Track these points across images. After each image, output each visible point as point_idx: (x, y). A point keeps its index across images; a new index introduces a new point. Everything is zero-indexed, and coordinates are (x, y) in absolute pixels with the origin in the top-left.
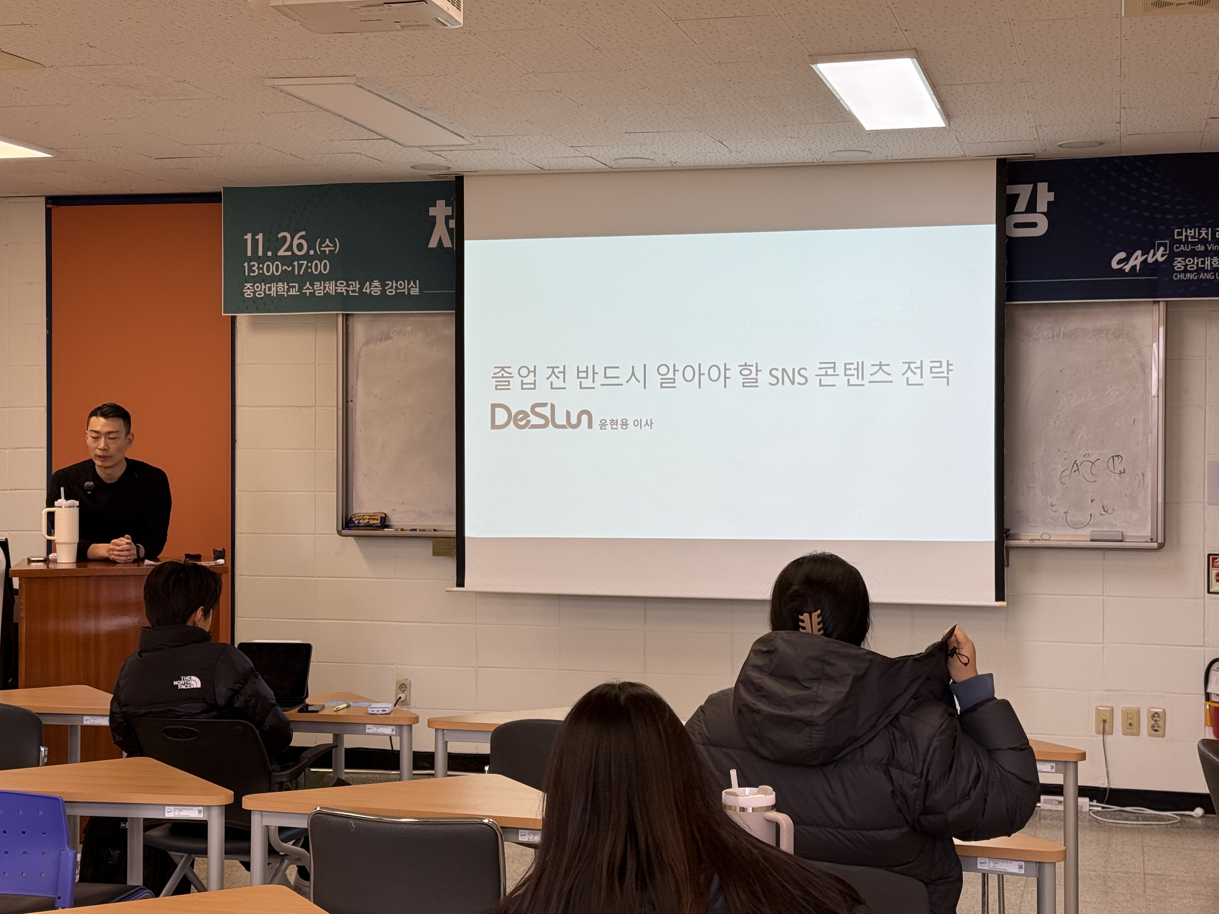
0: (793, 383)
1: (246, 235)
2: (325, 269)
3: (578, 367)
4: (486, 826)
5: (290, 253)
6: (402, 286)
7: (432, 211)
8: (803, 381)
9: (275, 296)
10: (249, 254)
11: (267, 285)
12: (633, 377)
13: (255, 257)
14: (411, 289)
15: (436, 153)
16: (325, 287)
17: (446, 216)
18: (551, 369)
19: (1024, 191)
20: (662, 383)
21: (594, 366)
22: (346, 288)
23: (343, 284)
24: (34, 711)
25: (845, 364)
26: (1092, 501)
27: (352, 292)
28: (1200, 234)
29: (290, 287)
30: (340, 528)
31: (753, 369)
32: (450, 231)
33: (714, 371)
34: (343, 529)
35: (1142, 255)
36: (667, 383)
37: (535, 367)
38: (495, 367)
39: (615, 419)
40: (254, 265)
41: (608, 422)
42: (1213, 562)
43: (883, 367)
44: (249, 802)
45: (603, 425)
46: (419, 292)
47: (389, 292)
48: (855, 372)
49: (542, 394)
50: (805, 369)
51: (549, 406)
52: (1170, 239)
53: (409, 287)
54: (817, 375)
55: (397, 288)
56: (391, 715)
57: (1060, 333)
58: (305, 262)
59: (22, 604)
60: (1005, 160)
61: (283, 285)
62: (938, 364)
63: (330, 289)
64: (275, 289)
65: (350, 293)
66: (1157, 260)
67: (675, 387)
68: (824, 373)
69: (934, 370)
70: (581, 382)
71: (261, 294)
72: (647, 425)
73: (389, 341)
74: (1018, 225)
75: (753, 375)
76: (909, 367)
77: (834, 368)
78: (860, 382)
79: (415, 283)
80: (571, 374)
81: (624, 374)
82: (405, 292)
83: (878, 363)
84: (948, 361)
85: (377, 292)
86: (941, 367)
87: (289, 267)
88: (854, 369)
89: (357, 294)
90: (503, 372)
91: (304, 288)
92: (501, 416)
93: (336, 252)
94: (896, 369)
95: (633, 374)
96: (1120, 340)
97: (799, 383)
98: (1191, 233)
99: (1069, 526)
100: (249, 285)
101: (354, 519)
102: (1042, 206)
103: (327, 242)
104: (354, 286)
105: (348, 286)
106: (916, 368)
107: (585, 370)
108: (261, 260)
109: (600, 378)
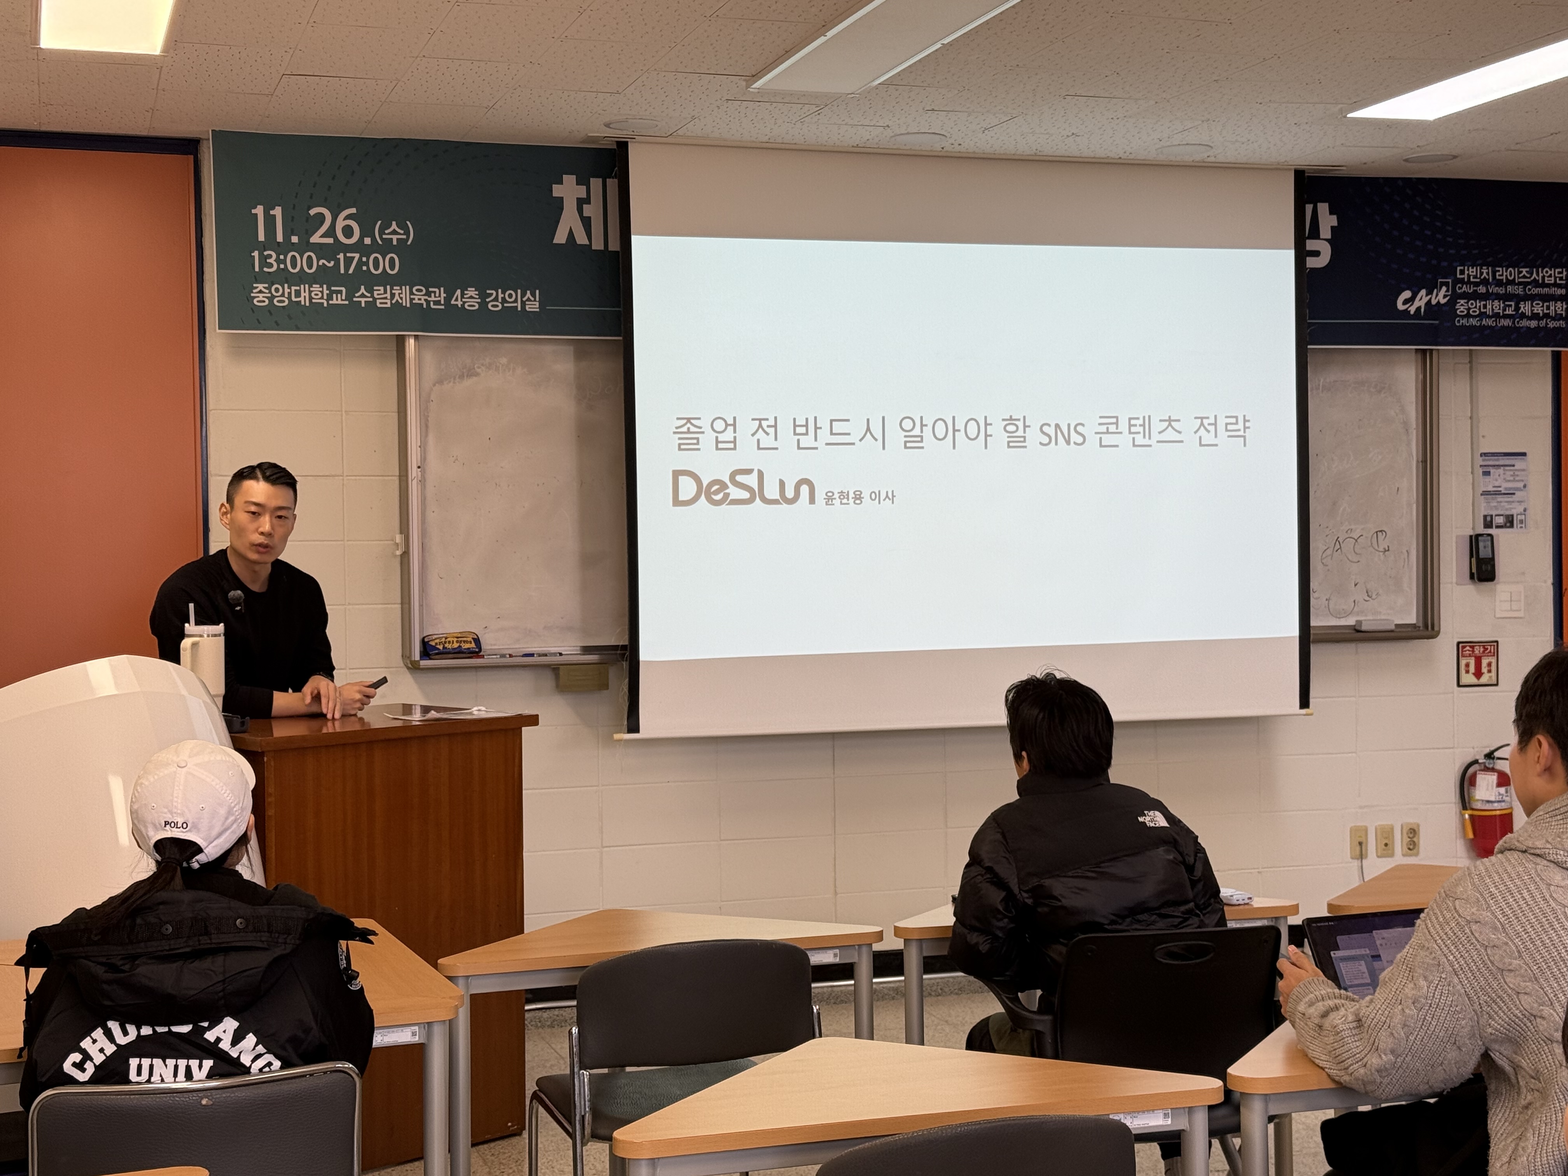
0: (1068, 442)
1: (255, 207)
2: (392, 267)
3: (795, 419)
5: (330, 241)
6: (514, 298)
7: (557, 191)
8: (1080, 440)
9: (307, 304)
10: (261, 237)
11: (293, 288)
12: (868, 433)
13: (271, 242)
14: (527, 303)
16: (393, 296)
17: (578, 199)
18: (758, 422)
20: (906, 442)
21: (816, 418)
22: (426, 297)
23: (421, 291)
25: (1130, 419)
26: (1356, 585)
27: (434, 305)
28: (1482, 274)
29: (332, 293)
31: (1020, 424)
32: (584, 220)
33: (972, 426)
35: (1427, 295)
36: (912, 442)
37: (735, 418)
38: (678, 419)
39: (845, 491)
40: (270, 256)
41: (836, 496)
42: (1462, 651)
43: (1173, 423)
45: (829, 499)
46: (539, 308)
47: (493, 306)
48: (1141, 429)
49: (746, 456)
50: (1083, 425)
51: (755, 473)
52: (1453, 277)
53: (524, 299)
54: (1096, 433)
55: (504, 300)
57: (1319, 385)
58: (357, 256)
60: (1299, 171)
61: (321, 289)
62: (1233, 420)
63: (401, 298)
64: (306, 294)
65: (432, 306)
66: (1438, 302)
67: (922, 448)
68: (1105, 430)
69: (1229, 427)
70: (798, 440)
71: (283, 301)
72: (887, 499)
73: (475, 379)
75: (1020, 433)
76: (1202, 424)
77: (1117, 424)
78: (1146, 441)
79: (533, 295)
80: (786, 428)
81: (856, 429)
82: (517, 307)
83: (1167, 418)
84: (1244, 416)
85: (474, 306)
86: (1237, 423)
87: (329, 263)
88: (1140, 425)
89: (443, 307)
90: (689, 425)
91: (357, 295)
92: (687, 488)
93: (409, 243)
94: (1188, 425)
95: (868, 429)
96: (1383, 395)
97: (1075, 443)
98: (1473, 272)
99: (1332, 615)
100: (261, 287)
101: (433, 643)
102: (1325, 232)
103: (394, 226)
104: (437, 295)
105: (428, 294)
106: (1209, 424)
107: (804, 423)
108: (282, 249)
109: (824, 435)
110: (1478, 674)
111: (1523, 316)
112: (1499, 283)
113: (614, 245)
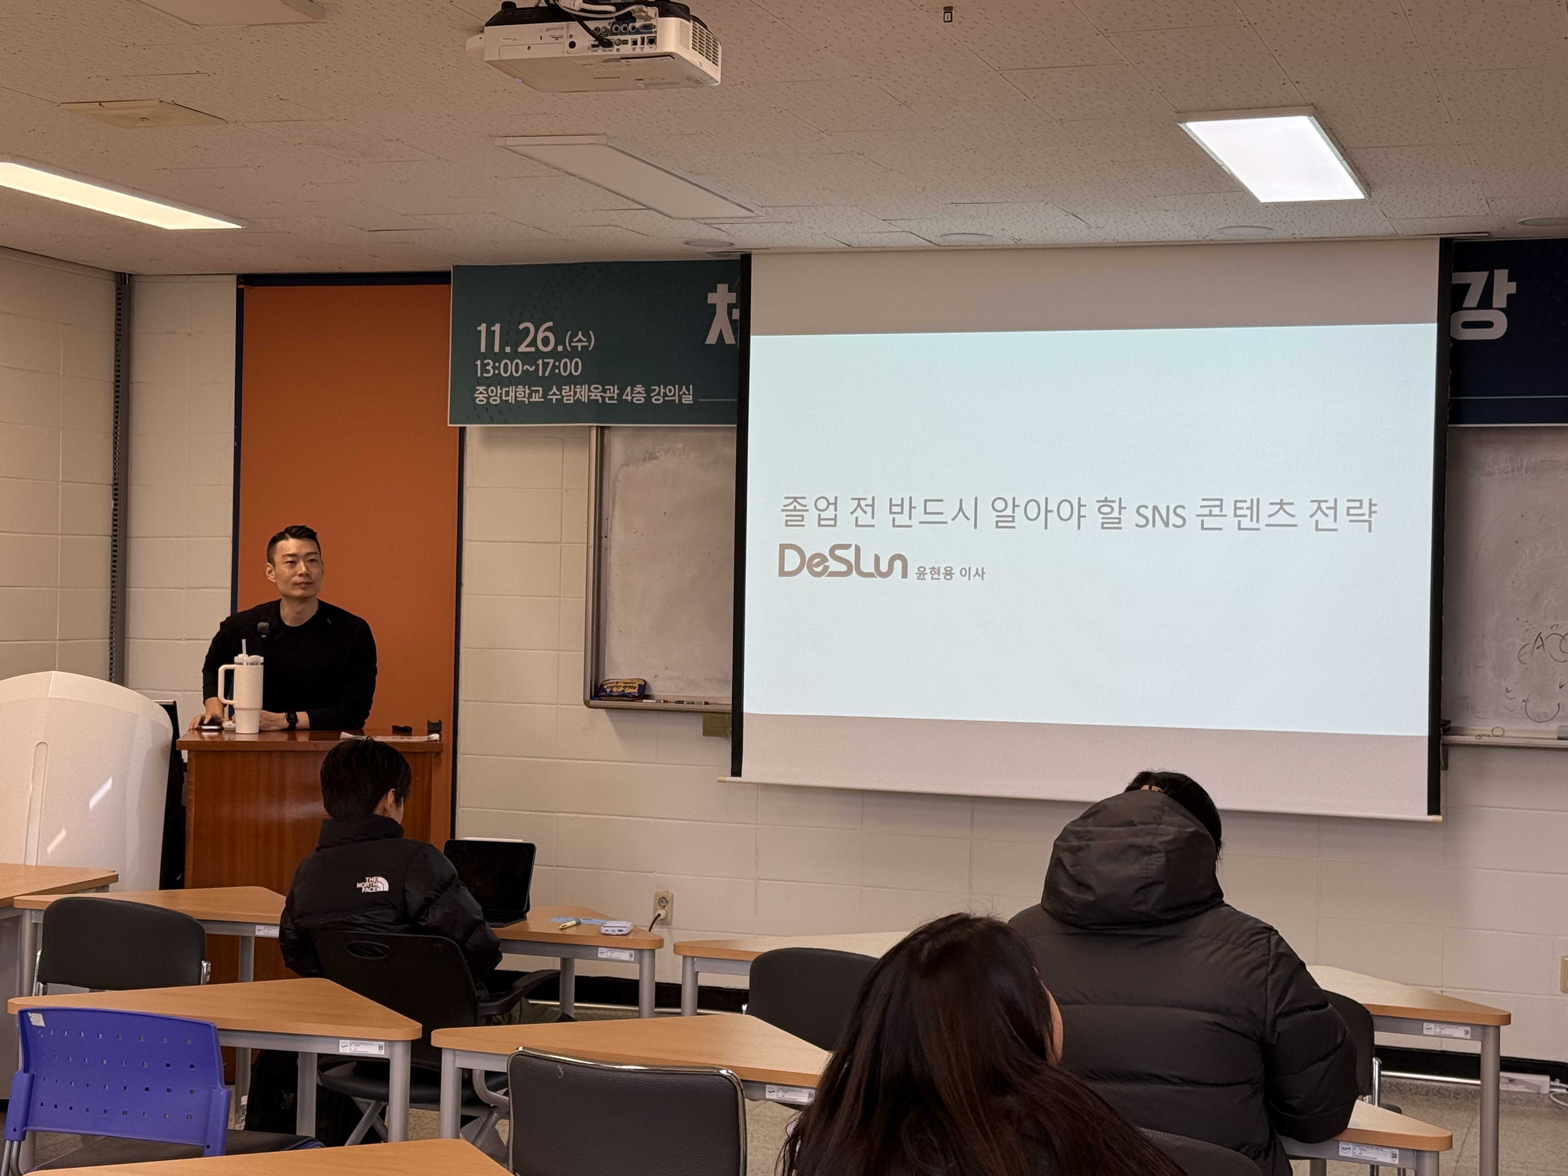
0: (1166, 524)
1: (480, 325)
2: (576, 370)
3: (891, 499)
4: (723, 1078)
5: (533, 349)
6: (672, 393)
7: (712, 298)
8: (1179, 522)
9: (513, 402)
10: (483, 350)
11: (504, 389)
12: (961, 513)
13: (490, 353)
14: (683, 396)
15: (713, 226)
16: (575, 393)
17: (728, 304)
18: (857, 502)
19: (1476, 280)
20: (997, 522)
21: (911, 498)
22: (602, 394)
23: (598, 388)
24: (196, 917)
25: (1236, 502)
26: (1561, 687)
27: (609, 400)
29: (532, 392)
30: (588, 698)
31: (1116, 506)
32: (733, 322)
33: (1065, 507)
34: (591, 698)
36: (1004, 522)
37: (836, 498)
38: (786, 498)
39: (937, 567)
40: (488, 364)
41: (928, 571)
43: (1285, 507)
44: (440, 1038)
45: (921, 574)
46: (693, 400)
47: (656, 400)
48: (1248, 512)
49: (845, 533)
50: (1183, 507)
51: (853, 548)
53: (681, 393)
54: (1198, 516)
55: (665, 395)
56: (630, 937)
57: (1522, 465)
59: (191, 784)
60: (1451, 239)
61: (524, 390)
62: (1357, 504)
63: (581, 395)
64: (513, 394)
65: (607, 401)
67: (1014, 527)
68: (1208, 513)
69: (1352, 511)
70: (894, 519)
71: (496, 400)
72: (977, 576)
73: (655, 461)
74: (1468, 325)
75: (1115, 514)
76: (1319, 508)
77: (1221, 506)
78: (1254, 525)
79: (688, 389)
80: (882, 507)
81: (949, 509)
82: (675, 400)
83: (1279, 501)
84: (1370, 500)
85: (640, 400)
86: (1361, 507)
87: (531, 367)
88: (1247, 508)
89: (615, 402)
90: (795, 504)
91: (550, 393)
92: (792, 560)
93: (590, 349)
94: (1303, 509)
95: (961, 509)
97: (1174, 525)
99: (1530, 718)
100: (481, 389)
101: (605, 687)
102: (1500, 300)
103: (580, 335)
104: (612, 391)
105: (604, 391)
106: (1328, 508)
107: (900, 503)
108: (497, 358)
109: (918, 514)
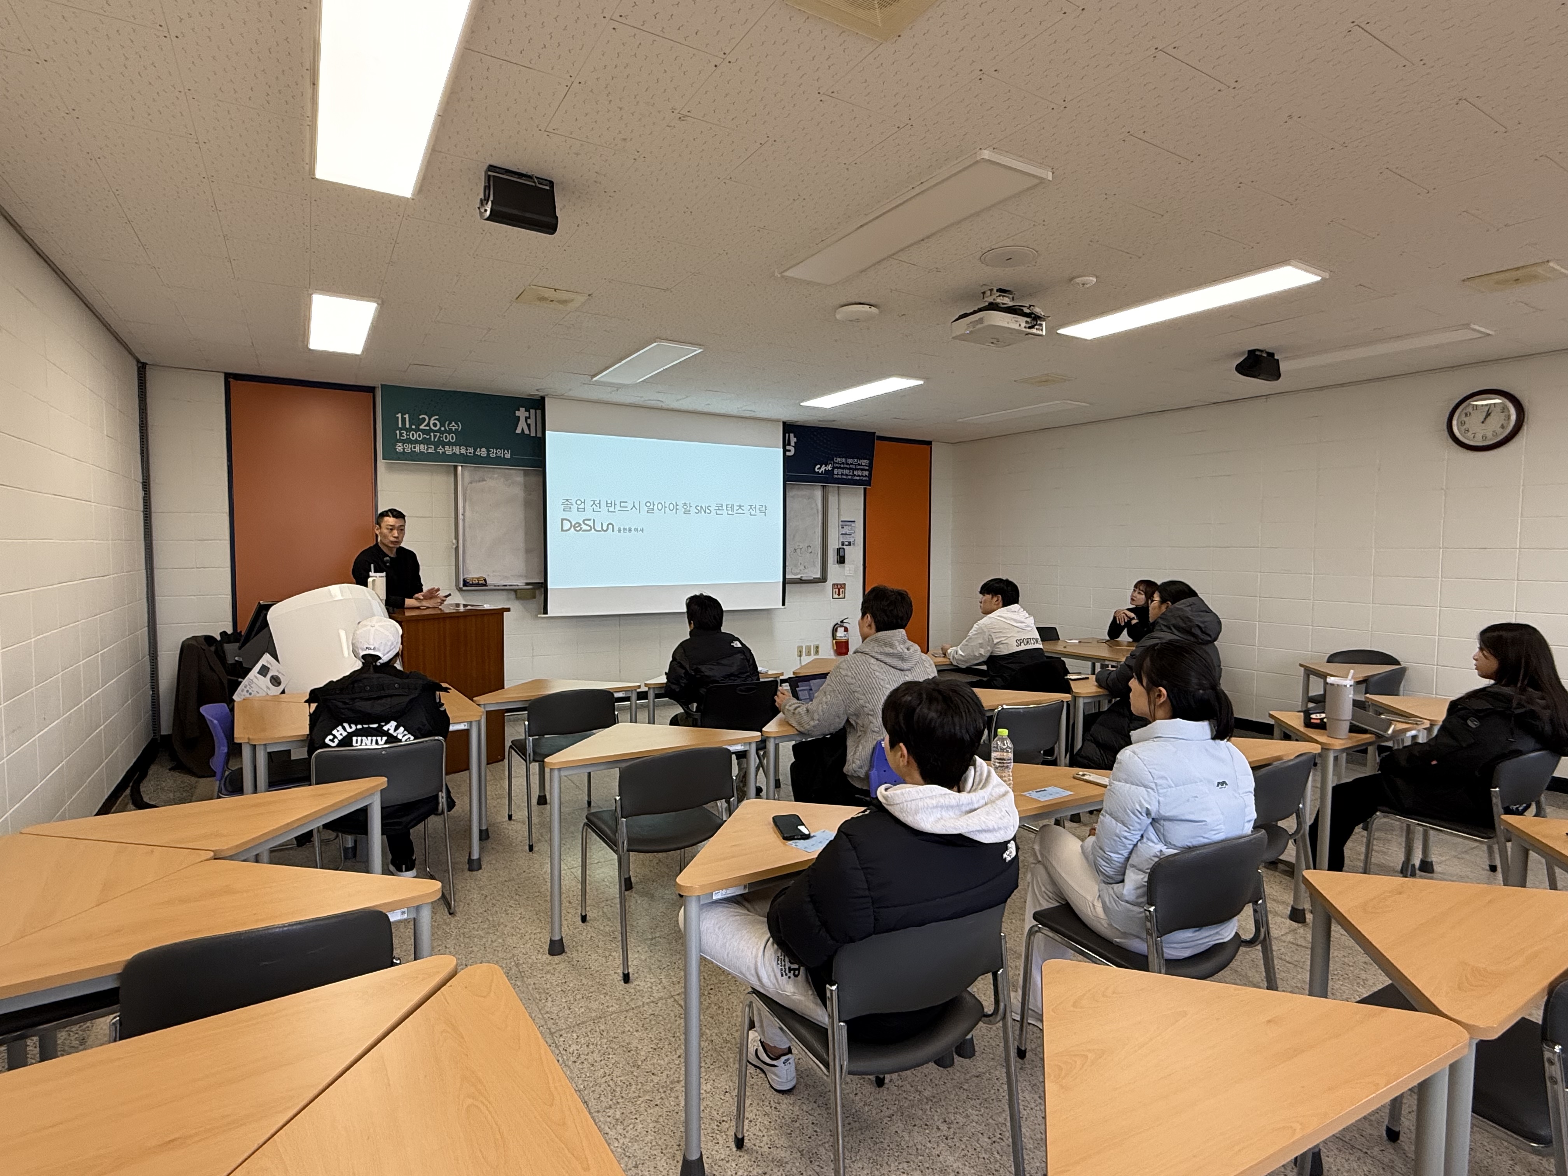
0: (705, 512)
1: (398, 414)
2: (452, 439)
3: (607, 501)
5: (428, 428)
6: (500, 453)
7: (517, 413)
8: (709, 511)
9: (418, 452)
10: (400, 426)
11: (413, 445)
13: (404, 428)
14: (505, 455)
16: (452, 450)
18: (593, 502)
20: (647, 511)
21: (615, 501)
23: (464, 448)
25: (726, 505)
26: (801, 564)
27: (469, 454)
28: (842, 460)
29: (428, 448)
30: (461, 585)
31: (688, 506)
33: (671, 506)
34: (463, 586)
36: (650, 511)
37: (584, 500)
38: (563, 500)
39: (625, 528)
40: (403, 433)
41: (622, 529)
43: (741, 507)
45: (619, 531)
46: (510, 457)
47: (492, 455)
48: (730, 509)
49: (589, 514)
50: (710, 506)
52: (833, 461)
53: (504, 453)
54: (715, 509)
55: (496, 453)
57: (798, 496)
61: (424, 446)
63: (456, 451)
64: (418, 448)
67: (653, 513)
69: (760, 509)
70: (608, 509)
71: (409, 450)
72: (641, 531)
73: (485, 483)
75: (688, 508)
76: (751, 507)
78: (732, 513)
79: (508, 452)
80: (603, 504)
81: (630, 505)
83: (739, 505)
84: (766, 505)
85: (485, 455)
86: (763, 508)
87: (427, 436)
88: (730, 507)
89: (472, 455)
90: (567, 502)
91: (438, 449)
92: (567, 525)
93: (459, 430)
94: (746, 508)
95: (634, 506)
96: (810, 500)
97: (708, 513)
98: (839, 460)
99: (793, 574)
100: (400, 444)
101: (468, 581)
102: (793, 444)
103: (453, 423)
104: (470, 450)
105: (467, 450)
106: (753, 508)
107: (610, 503)
108: (409, 430)
109: (617, 507)
110: (839, 594)
111: (855, 475)
112: (847, 464)
113: (539, 435)
